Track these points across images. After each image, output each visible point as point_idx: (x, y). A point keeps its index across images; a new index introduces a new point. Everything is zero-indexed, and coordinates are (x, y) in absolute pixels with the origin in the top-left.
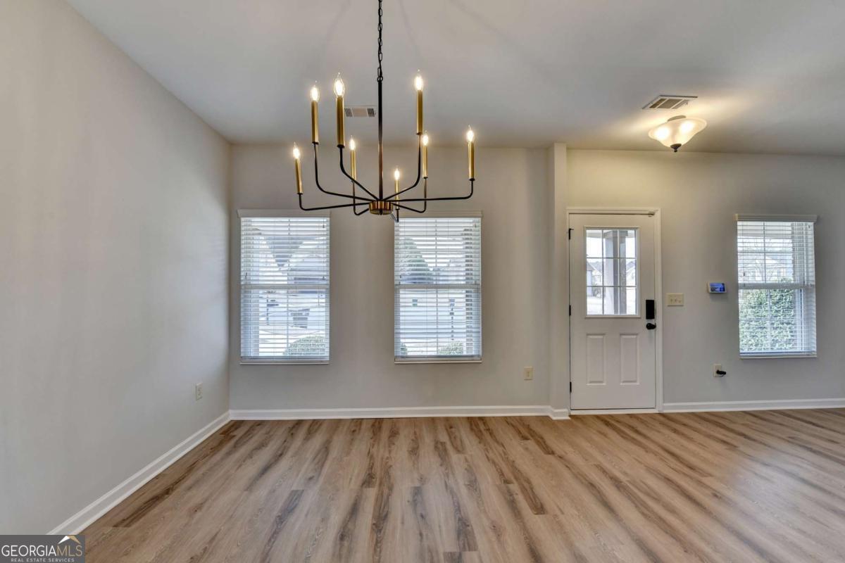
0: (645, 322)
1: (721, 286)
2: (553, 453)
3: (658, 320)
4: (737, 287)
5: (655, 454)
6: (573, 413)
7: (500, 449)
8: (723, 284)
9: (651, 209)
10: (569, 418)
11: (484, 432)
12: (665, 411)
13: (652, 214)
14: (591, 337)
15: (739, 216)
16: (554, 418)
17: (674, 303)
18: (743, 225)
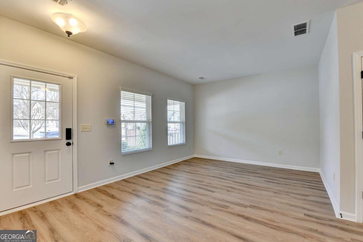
0: (66, 141)
1: (112, 121)
3: (74, 140)
4: (120, 122)
8: (113, 120)
9: (70, 75)
12: (79, 191)
13: (71, 78)
15: (121, 88)
17: (85, 130)
18: (123, 93)
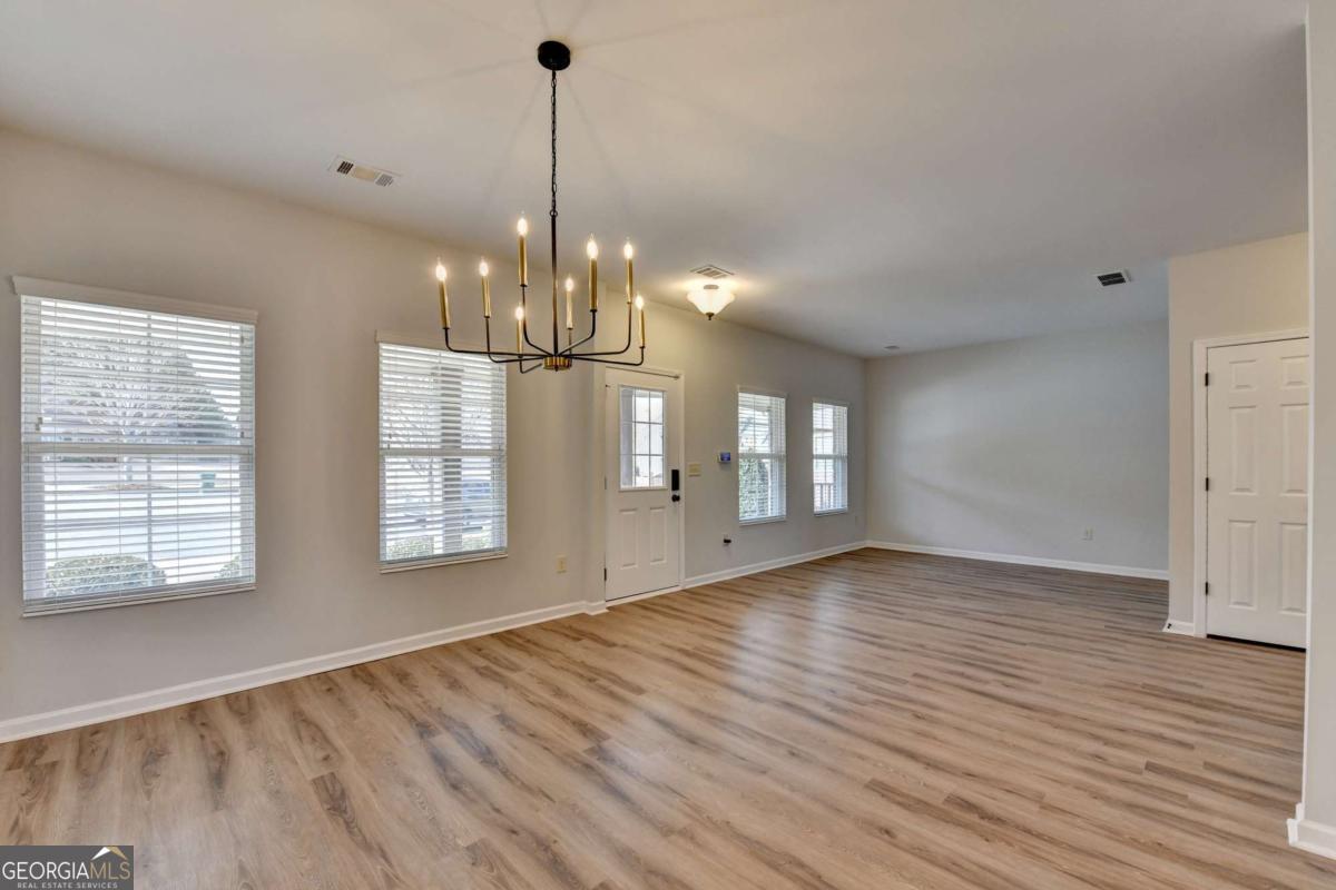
0: (671, 493)
1: (728, 455)
2: (614, 645)
3: (681, 492)
4: (738, 457)
5: (699, 623)
6: (610, 604)
7: (559, 655)
9: (676, 372)
10: (607, 611)
11: (527, 645)
12: (687, 587)
13: (677, 377)
14: (625, 513)
15: (740, 387)
16: (593, 614)
17: (695, 472)
18: (743, 397)
